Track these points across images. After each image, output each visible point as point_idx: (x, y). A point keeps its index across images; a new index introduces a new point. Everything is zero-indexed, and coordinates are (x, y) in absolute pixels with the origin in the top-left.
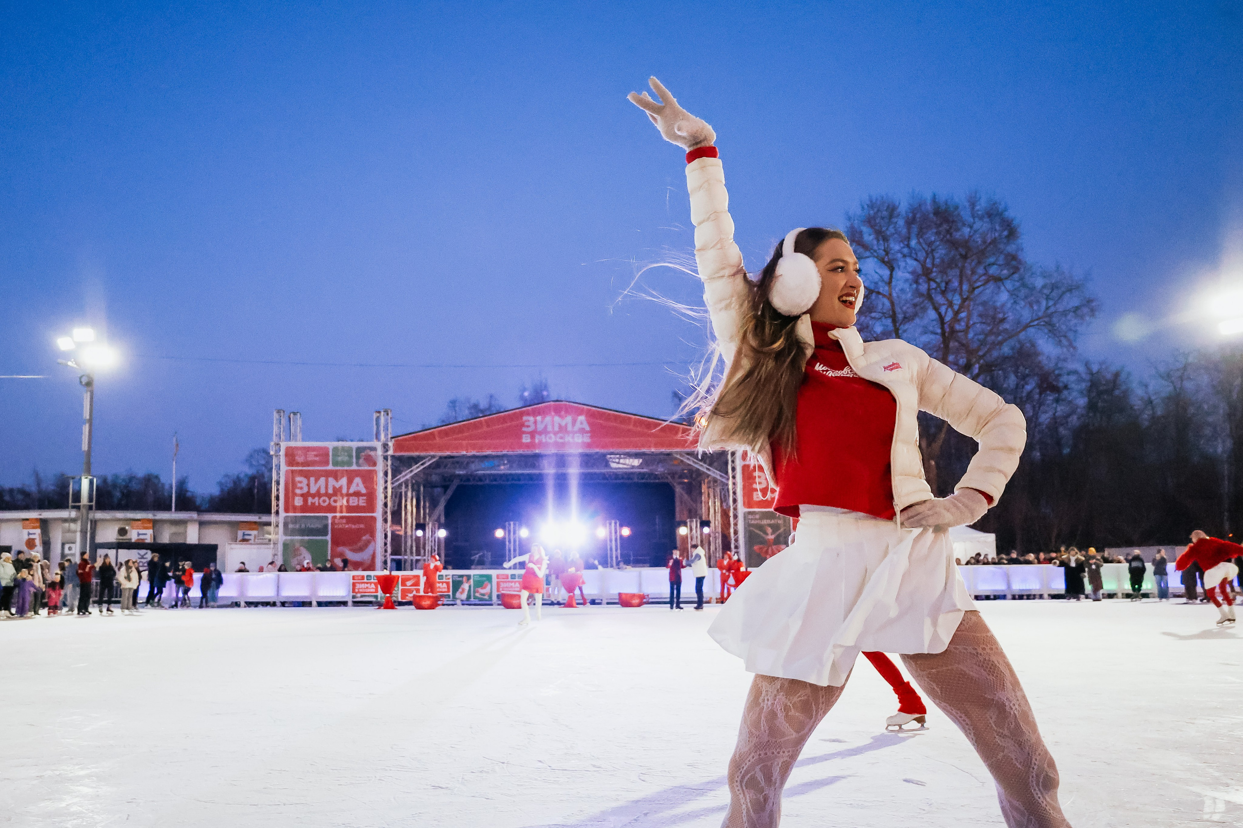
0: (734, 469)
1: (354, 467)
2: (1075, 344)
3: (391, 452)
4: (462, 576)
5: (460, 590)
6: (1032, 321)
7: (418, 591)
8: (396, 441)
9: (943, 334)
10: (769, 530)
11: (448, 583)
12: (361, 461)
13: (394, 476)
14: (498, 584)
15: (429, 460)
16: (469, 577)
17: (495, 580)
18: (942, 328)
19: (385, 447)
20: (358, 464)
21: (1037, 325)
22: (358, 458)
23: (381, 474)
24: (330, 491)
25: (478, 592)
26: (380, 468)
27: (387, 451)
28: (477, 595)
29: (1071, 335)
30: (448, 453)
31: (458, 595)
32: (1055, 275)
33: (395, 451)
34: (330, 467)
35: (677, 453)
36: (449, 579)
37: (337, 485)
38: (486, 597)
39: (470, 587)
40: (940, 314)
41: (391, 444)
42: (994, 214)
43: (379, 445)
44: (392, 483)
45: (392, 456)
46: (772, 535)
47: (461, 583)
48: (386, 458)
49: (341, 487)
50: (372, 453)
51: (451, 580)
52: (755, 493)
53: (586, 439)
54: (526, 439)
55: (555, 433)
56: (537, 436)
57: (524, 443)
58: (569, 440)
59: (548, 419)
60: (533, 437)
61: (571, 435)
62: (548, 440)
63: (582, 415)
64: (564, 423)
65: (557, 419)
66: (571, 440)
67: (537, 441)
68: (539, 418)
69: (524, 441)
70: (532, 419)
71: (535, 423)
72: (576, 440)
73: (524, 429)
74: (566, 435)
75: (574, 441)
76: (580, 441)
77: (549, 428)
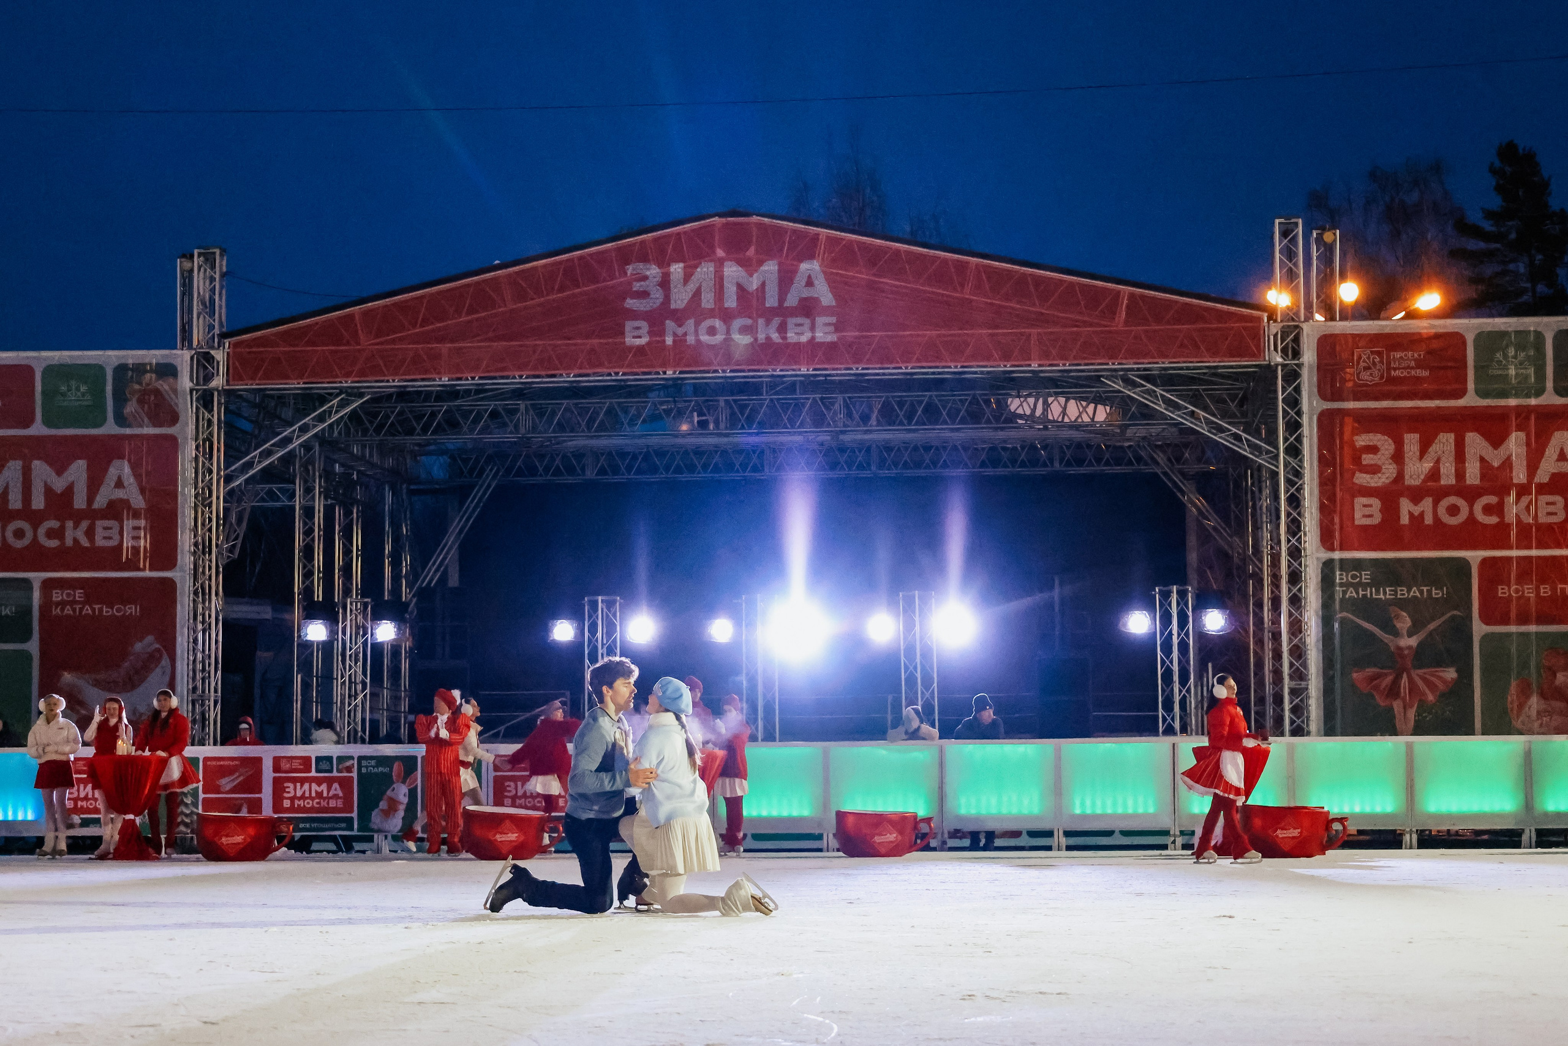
0: (1294, 426)
1: (110, 428)
3: (218, 382)
4: (388, 761)
5: (383, 805)
7: (255, 806)
8: (236, 345)
10: (1404, 622)
11: (345, 783)
12: (131, 408)
13: (232, 455)
14: (499, 786)
15: (342, 405)
16: (410, 764)
19: (204, 361)
20: (121, 420)
22: (120, 399)
23: (189, 450)
24: (38, 502)
26: (187, 429)
27: (208, 378)
30: (395, 382)
31: (376, 818)
33: (233, 374)
34: (38, 429)
35: (1113, 374)
37: (59, 484)
39: (412, 793)
41: (219, 355)
43: (183, 358)
44: (228, 479)
45: (228, 393)
46: (1410, 635)
48: (206, 400)
49: (69, 491)
50: (164, 386)
51: (355, 775)
52: (1360, 501)
53: (824, 334)
54: (636, 336)
55: (727, 316)
56: (670, 324)
57: (630, 348)
58: (768, 338)
59: (705, 270)
60: (657, 330)
61: (776, 321)
62: (705, 338)
63: (811, 257)
64: (754, 284)
65: (732, 271)
66: (775, 337)
67: (669, 341)
68: (677, 269)
69: (629, 341)
70: (653, 271)
71: (665, 283)
72: (792, 336)
73: (631, 303)
74: (761, 321)
75: (784, 338)
76: (804, 339)
77: (708, 301)
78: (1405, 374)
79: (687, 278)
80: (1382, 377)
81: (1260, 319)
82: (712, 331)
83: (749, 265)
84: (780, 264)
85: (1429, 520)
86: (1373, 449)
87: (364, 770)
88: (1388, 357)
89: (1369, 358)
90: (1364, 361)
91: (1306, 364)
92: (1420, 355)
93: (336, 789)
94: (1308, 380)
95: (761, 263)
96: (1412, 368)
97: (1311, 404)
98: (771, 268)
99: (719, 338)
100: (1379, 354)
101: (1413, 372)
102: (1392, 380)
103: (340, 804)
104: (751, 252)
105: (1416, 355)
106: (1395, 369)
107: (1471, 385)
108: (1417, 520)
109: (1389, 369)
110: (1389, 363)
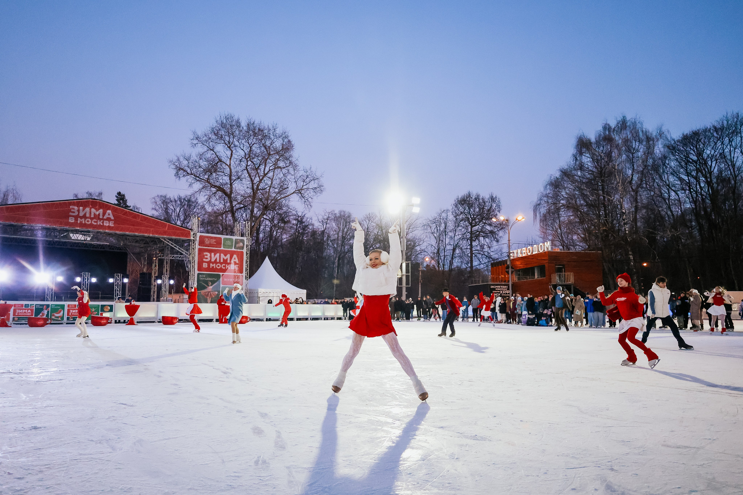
0: (194, 250)
2: (312, 204)
4: (43, 305)
5: (41, 314)
6: (296, 191)
9: (253, 188)
10: (210, 284)
11: (32, 310)
14: (69, 311)
16: (48, 306)
17: (66, 308)
18: (253, 186)
21: (298, 193)
25: (54, 315)
28: (53, 317)
29: (310, 199)
32: (309, 171)
35: (162, 238)
36: (33, 307)
38: (60, 319)
39: (48, 312)
40: (251, 179)
42: (284, 136)
46: (211, 286)
47: (42, 309)
51: (34, 308)
52: (204, 264)
53: (112, 224)
54: (72, 220)
55: (92, 219)
56: (79, 219)
57: (70, 222)
58: (100, 224)
59: (88, 209)
60: (76, 220)
61: (102, 221)
62: (87, 222)
63: (109, 210)
64: (97, 213)
65: (93, 210)
66: (102, 224)
67: (79, 222)
68: (81, 208)
69: (70, 221)
70: (76, 208)
71: (79, 211)
72: (105, 224)
73: (71, 214)
74: (99, 221)
75: (103, 225)
76: (107, 225)
77: (88, 215)
78: (212, 243)
79: (83, 210)
81: (190, 231)
82: (88, 221)
83: (97, 210)
84: (103, 210)
85: (215, 267)
86: (207, 255)
87: (37, 307)
88: (210, 240)
90: (206, 241)
91: (197, 240)
93: (29, 311)
94: (197, 243)
95: (100, 209)
97: (197, 247)
98: (101, 211)
99: (89, 223)
101: (214, 243)
102: (210, 244)
103: (30, 314)
104: (97, 207)
105: (214, 240)
108: (213, 267)
109: (210, 242)
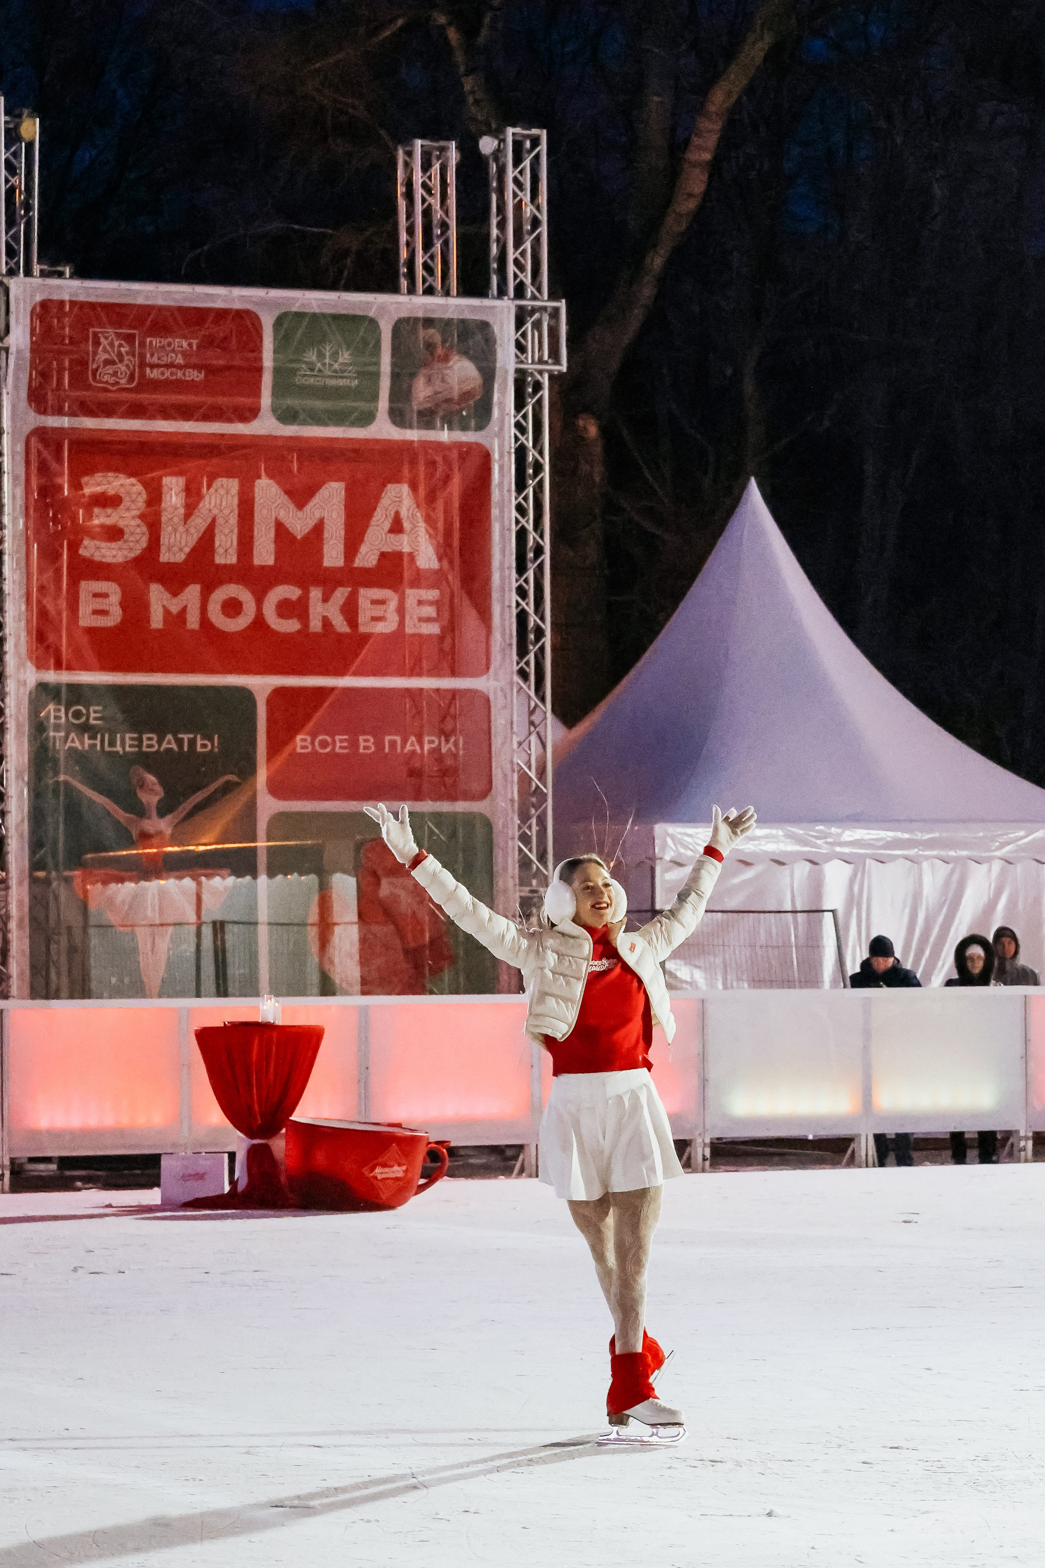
52: (90, 587)
78: (167, 374)
80: (131, 378)
86: (112, 500)
88: (142, 344)
89: (112, 345)
90: (105, 351)
91: (12, 350)
92: (190, 345)
94: (14, 375)
96: (180, 367)
97: (15, 418)
100: (129, 339)
101: (180, 374)
102: (145, 383)
105: (185, 344)
106: (152, 366)
107: (266, 400)
109: (143, 364)
110: (142, 356)
